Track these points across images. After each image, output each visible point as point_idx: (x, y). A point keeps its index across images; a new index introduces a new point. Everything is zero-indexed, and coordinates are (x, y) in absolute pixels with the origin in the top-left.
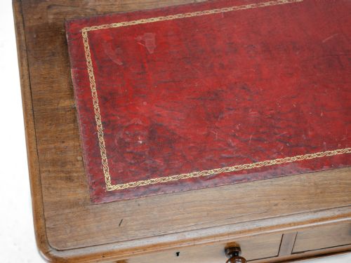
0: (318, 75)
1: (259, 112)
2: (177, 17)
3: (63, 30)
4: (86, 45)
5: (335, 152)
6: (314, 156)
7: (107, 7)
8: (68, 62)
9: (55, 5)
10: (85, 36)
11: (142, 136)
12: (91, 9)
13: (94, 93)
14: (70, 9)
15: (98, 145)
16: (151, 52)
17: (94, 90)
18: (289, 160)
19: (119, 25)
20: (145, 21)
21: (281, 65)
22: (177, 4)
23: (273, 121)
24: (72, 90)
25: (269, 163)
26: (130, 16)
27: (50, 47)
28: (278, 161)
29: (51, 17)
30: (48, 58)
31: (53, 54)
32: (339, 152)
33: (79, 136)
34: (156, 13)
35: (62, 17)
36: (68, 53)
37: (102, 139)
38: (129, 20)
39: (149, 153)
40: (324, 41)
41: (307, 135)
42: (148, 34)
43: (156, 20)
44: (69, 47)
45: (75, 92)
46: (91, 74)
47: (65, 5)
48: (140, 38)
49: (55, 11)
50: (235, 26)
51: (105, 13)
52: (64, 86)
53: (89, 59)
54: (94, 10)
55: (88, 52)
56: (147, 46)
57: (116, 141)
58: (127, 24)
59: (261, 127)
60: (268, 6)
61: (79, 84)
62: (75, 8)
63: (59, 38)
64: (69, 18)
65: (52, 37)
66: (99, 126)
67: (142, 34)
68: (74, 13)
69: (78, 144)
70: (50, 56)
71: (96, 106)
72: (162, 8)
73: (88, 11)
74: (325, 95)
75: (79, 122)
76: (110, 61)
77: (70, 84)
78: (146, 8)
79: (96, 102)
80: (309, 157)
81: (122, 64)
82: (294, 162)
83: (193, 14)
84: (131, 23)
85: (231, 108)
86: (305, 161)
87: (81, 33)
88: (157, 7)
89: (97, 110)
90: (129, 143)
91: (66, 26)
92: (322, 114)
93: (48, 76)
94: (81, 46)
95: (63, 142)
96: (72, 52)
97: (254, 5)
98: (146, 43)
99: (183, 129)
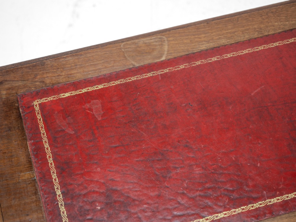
0: (251, 127)
1: (203, 168)
2: (119, 83)
3: (17, 105)
4: (39, 117)
5: (274, 201)
6: (256, 205)
7: (54, 78)
8: (24, 135)
9: (6, 81)
10: (37, 108)
11: (99, 202)
12: (41, 82)
13: (51, 164)
14: (20, 83)
15: (60, 215)
16: (99, 119)
17: (51, 161)
18: (235, 212)
19: (67, 95)
20: (91, 89)
21: (217, 120)
22: (118, 70)
23: (216, 175)
24: (30, 162)
25: (217, 217)
26: (76, 85)
27: (6, 122)
28: (225, 214)
29: (4, 92)
30: (5, 134)
31: (10, 129)
32: (278, 200)
33: (41, 207)
34: (100, 80)
35: (14, 92)
36: (23, 127)
37: (63, 209)
38: (76, 90)
39: (108, 218)
40: (252, 94)
41: (248, 186)
42: (95, 101)
43: (100, 87)
44: (23, 121)
45: (34, 164)
46: (47, 145)
47: (16, 79)
48: (88, 105)
49: (7, 86)
50: (172, 87)
51: (53, 84)
52: (23, 159)
53: (43, 131)
54: (43, 82)
55: (41, 124)
56: (94, 113)
57: (76, 209)
58: (74, 93)
59: (206, 183)
60: (200, 65)
61: (36, 156)
62: (24, 82)
63: (13, 113)
64: (21, 92)
65: (6, 112)
66: (59, 196)
67: (89, 102)
68: (25, 86)
69: (41, 215)
70: (7, 131)
71: (54, 176)
72: (105, 75)
73: (37, 83)
74: (259, 145)
75: (40, 193)
76: (63, 131)
77: (28, 156)
78: (90, 76)
79: (53, 172)
80: (252, 207)
81: (74, 132)
82: (239, 214)
83: (134, 79)
84: (78, 92)
85: (177, 166)
86: (249, 211)
87: (33, 106)
88: (100, 74)
89: (55, 180)
90: (88, 211)
91: (19, 100)
92: (259, 165)
93: (7, 151)
94: (35, 119)
95: (28, 215)
96: (27, 125)
97: (187, 64)
98: (94, 111)
99: (136, 191)
